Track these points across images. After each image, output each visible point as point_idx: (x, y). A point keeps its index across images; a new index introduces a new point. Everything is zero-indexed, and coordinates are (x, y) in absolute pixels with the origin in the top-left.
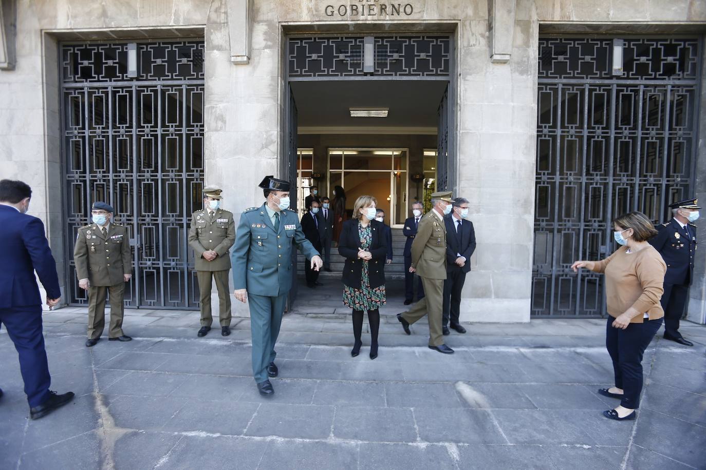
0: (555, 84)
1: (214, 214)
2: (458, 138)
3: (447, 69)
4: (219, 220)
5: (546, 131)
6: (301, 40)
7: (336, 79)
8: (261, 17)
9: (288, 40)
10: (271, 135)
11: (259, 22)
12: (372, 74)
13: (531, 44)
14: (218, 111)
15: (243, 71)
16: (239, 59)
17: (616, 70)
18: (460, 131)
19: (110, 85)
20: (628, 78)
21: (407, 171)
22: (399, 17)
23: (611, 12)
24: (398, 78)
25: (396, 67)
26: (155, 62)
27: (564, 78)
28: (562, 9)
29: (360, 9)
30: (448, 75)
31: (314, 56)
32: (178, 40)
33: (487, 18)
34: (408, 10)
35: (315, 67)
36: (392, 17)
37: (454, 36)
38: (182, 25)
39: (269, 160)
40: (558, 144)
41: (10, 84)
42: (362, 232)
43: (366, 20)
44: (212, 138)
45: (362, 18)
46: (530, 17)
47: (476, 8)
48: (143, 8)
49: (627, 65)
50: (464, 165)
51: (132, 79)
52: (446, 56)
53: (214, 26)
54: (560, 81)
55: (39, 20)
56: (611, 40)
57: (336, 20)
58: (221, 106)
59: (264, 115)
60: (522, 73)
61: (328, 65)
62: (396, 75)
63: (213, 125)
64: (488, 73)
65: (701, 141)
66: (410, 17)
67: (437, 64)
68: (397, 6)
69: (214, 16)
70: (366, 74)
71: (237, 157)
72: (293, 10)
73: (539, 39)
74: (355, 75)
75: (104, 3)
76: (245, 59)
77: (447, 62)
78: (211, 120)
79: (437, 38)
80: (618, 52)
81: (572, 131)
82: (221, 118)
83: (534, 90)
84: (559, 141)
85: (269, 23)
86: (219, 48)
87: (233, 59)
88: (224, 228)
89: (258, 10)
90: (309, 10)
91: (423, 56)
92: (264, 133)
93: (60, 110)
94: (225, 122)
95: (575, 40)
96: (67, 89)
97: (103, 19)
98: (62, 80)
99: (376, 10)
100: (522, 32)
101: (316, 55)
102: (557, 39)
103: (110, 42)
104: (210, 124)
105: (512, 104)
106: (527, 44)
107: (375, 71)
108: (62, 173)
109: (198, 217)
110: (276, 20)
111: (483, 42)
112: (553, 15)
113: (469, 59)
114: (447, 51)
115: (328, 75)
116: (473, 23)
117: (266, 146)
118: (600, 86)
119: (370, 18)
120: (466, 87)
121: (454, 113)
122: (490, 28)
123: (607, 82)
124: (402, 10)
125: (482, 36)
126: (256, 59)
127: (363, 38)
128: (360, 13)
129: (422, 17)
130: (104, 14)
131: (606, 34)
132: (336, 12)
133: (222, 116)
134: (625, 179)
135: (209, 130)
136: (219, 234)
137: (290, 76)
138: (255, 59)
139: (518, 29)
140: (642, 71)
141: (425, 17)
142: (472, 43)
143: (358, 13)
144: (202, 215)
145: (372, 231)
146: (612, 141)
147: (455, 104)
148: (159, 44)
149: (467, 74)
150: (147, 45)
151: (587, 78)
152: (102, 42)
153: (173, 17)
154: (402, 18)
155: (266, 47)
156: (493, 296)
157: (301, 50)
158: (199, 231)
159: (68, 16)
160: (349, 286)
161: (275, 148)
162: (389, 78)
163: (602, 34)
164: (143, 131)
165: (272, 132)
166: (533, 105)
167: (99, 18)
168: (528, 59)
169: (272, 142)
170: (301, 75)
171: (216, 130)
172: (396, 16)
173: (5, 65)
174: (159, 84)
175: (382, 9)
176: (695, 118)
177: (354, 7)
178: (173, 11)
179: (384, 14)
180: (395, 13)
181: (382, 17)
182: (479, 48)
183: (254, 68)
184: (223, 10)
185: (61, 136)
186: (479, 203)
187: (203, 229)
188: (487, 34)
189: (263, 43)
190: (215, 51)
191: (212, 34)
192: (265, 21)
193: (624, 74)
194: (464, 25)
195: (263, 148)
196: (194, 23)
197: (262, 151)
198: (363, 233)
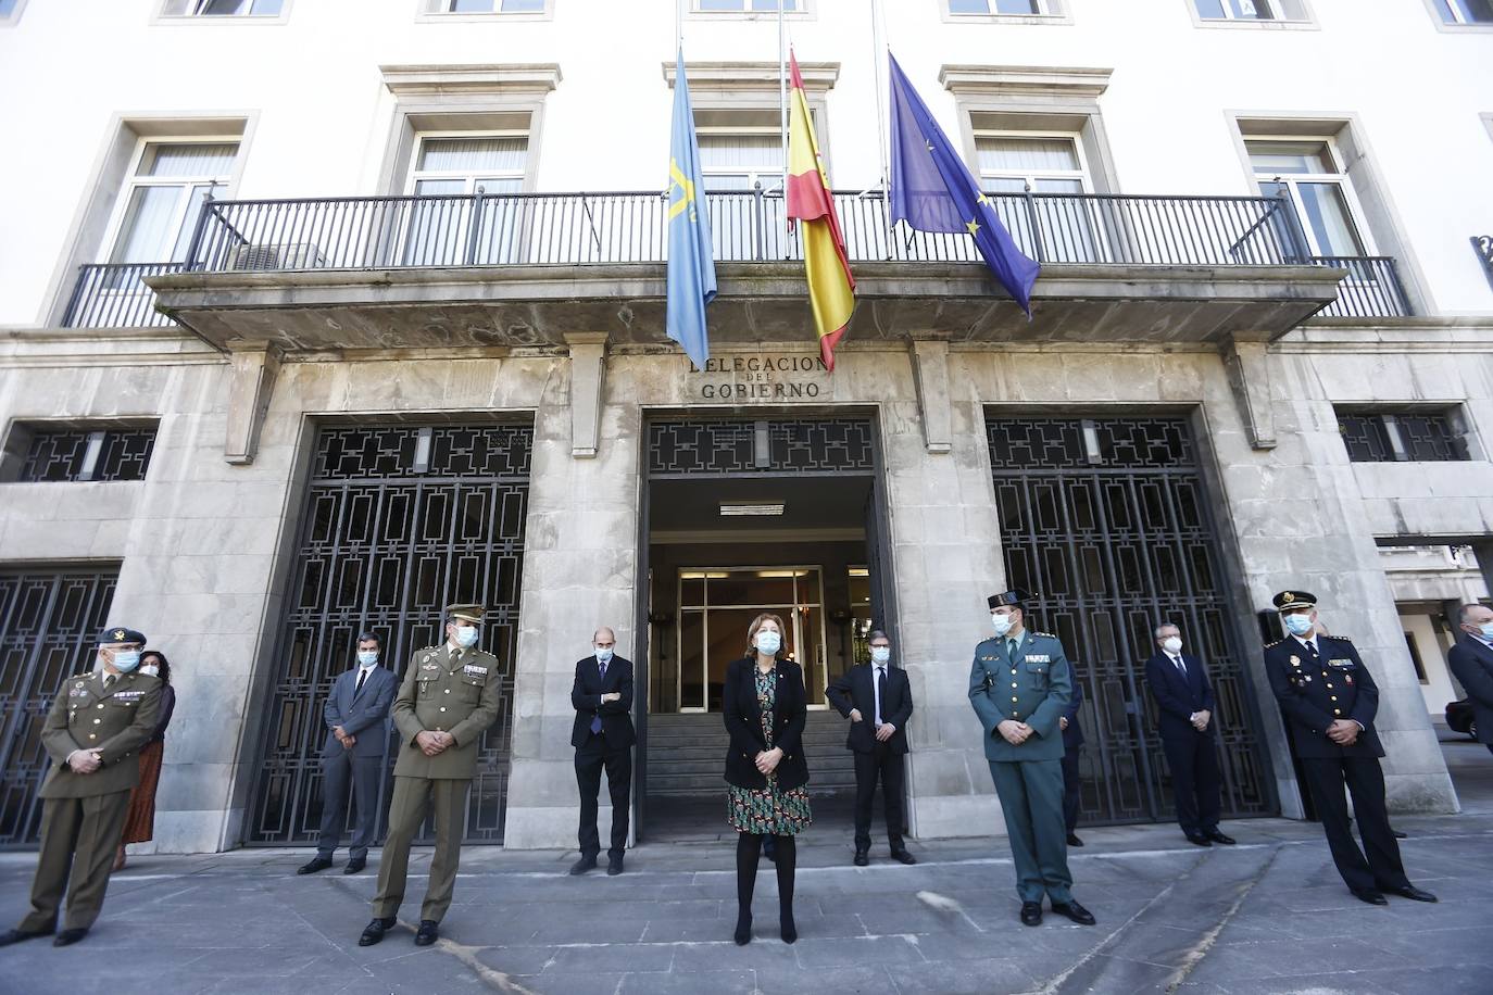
0: (1018, 477)
1: (460, 656)
2: (894, 554)
3: (869, 460)
4: (469, 668)
5: (1015, 538)
6: (667, 424)
7: (717, 476)
8: (615, 398)
9: (649, 426)
10: (627, 554)
11: (611, 405)
12: (767, 469)
13: (976, 429)
14: (548, 521)
15: (586, 468)
16: (584, 452)
17: (1092, 457)
18: (895, 545)
19: (383, 483)
20: (1110, 466)
21: (821, 605)
22: (800, 399)
23: (1069, 391)
24: (804, 474)
25: (800, 459)
26: (455, 452)
27: (1029, 468)
28: (1008, 388)
29: (749, 390)
30: (871, 469)
31: (686, 446)
32: (492, 424)
33: (915, 399)
34: (812, 390)
35: (686, 461)
36: (792, 399)
37: (875, 419)
38: (504, 407)
39: (621, 592)
40: (1036, 556)
41: (238, 482)
42: (760, 680)
43: (757, 403)
44: (536, 559)
45: (752, 400)
46: (970, 398)
47: (900, 389)
48: (453, 385)
49: (1106, 450)
50: (906, 591)
51: (418, 475)
52: (868, 444)
53: (550, 408)
54: (1024, 473)
55: (304, 400)
56: (1079, 420)
57: (718, 403)
58: (553, 514)
59: (616, 526)
60: (970, 465)
61: (705, 458)
62: (801, 470)
63: (539, 540)
64: (925, 467)
65: (1223, 544)
66: (816, 399)
67: (856, 455)
68: (797, 386)
69: (550, 397)
70: (758, 470)
71: (573, 586)
72: (659, 391)
73: (986, 421)
74: (743, 470)
75: (398, 380)
76: (592, 452)
77: (869, 452)
78: (535, 533)
79: (853, 421)
80: (1090, 436)
81: (1052, 538)
82: (552, 532)
83: (988, 486)
84: (1036, 552)
85: (626, 407)
86: (554, 437)
87: (575, 452)
88: (477, 686)
89: (611, 391)
90: (681, 390)
91: (836, 444)
92: (615, 552)
93: (299, 519)
94: (555, 536)
95: (1033, 421)
96: (315, 487)
97: (393, 399)
98: (312, 476)
99: (770, 391)
100: (963, 414)
101: (689, 444)
102: (1010, 421)
103: (392, 426)
104: (533, 539)
105: (963, 506)
106: (971, 429)
107: (772, 465)
108: (282, 612)
109: (426, 659)
110: (635, 403)
111: (914, 428)
112: (998, 394)
113: (897, 449)
114: (868, 437)
115: (706, 471)
116: (898, 406)
117: (617, 571)
118: (1078, 477)
119: (762, 399)
120: (898, 484)
121: (885, 519)
122: (920, 411)
123: (1085, 471)
124: (804, 390)
125: (912, 420)
126: (607, 451)
127: (753, 422)
128: (749, 395)
129: (832, 398)
130: (397, 393)
131: (1070, 414)
132: (717, 393)
133: (553, 528)
134: (1137, 600)
135: (533, 547)
136: (463, 696)
137: (651, 472)
138: (605, 452)
139: (957, 412)
140: (1126, 457)
141: (835, 398)
142: (899, 429)
143: (746, 395)
144: (434, 654)
145: (778, 679)
146: (1108, 548)
147: (885, 506)
148: (464, 428)
149: (897, 468)
150: (446, 429)
151: (1058, 467)
152: (381, 426)
153: (492, 397)
154: (805, 400)
155: (621, 436)
156: (973, 792)
157: (667, 438)
158: (423, 687)
159: (346, 395)
160: (741, 786)
161: (630, 573)
162: (792, 474)
163: (1065, 414)
164: (425, 549)
165: (626, 551)
166: (991, 506)
167: (389, 398)
168: (975, 448)
169: (626, 565)
170: (667, 472)
171: (543, 548)
172: (796, 398)
173: (243, 459)
174: (457, 481)
175: (777, 389)
176: (1209, 515)
177: (741, 388)
178: (494, 390)
179: (780, 395)
180: (796, 395)
181: (779, 399)
182: (909, 435)
183: (603, 463)
184: (563, 390)
185: (293, 555)
186: (933, 645)
187: (431, 684)
188: (918, 418)
189: (617, 432)
190: (548, 441)
191: (545, 418)
192: (620, 404)
193: (1104, 462)
194: (887, 408)
195: (612, 574)
196: (522, 405)
197: (611, 578)
198: (762, 684)
